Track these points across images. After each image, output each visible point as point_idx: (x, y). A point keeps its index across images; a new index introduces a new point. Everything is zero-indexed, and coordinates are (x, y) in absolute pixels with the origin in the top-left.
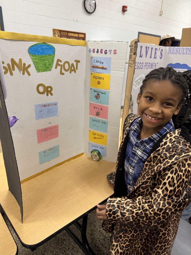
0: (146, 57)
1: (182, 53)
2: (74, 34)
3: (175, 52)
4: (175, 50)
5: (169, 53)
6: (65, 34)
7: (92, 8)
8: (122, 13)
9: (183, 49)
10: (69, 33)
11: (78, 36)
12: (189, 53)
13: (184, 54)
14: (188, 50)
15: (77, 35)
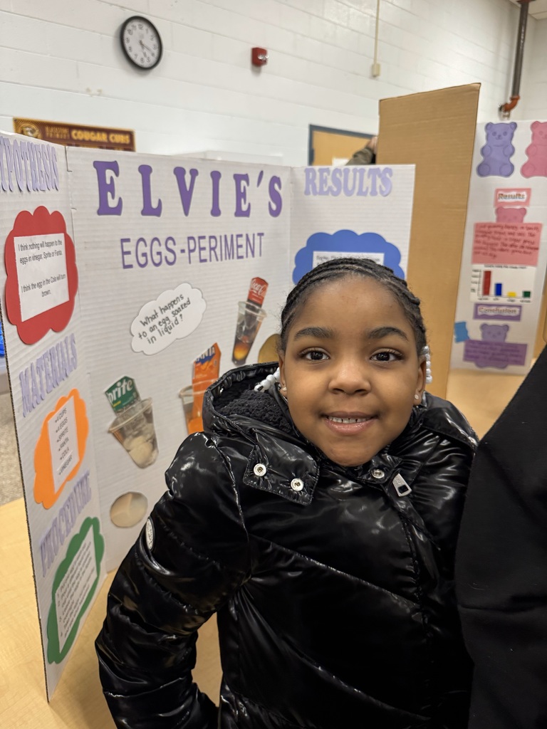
0: (186, 212)
1: (357, 190)
2: (92, 133)
3: (330, 189)
4: (329, 178)
5: (307, 193)
6: (60, 134)
7: (149, 54)
8: (253, 70)
9: (358, 174)
10: (74, 132)
11: (108, 138)
12: (384, 189)
13: (365, 194)
14: (380, 176)
15: (102, 137)
